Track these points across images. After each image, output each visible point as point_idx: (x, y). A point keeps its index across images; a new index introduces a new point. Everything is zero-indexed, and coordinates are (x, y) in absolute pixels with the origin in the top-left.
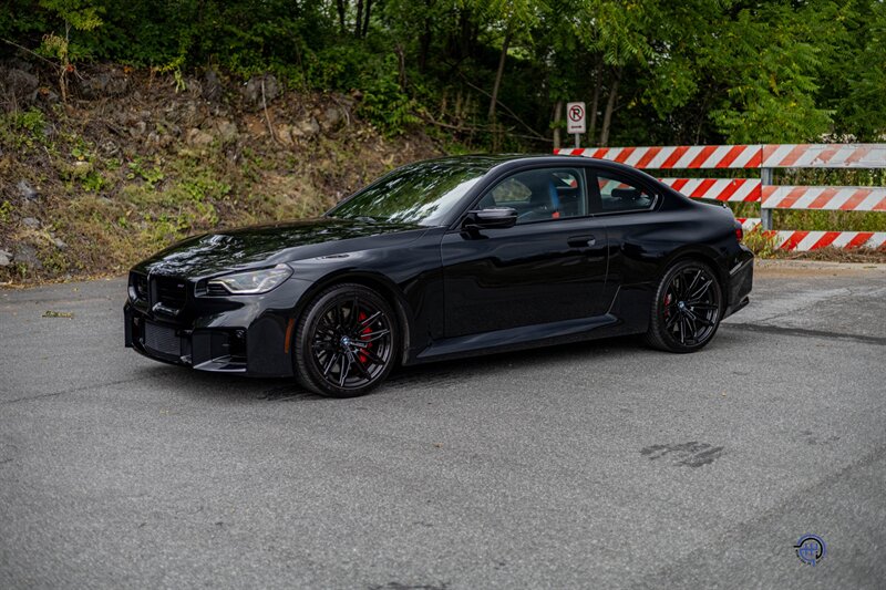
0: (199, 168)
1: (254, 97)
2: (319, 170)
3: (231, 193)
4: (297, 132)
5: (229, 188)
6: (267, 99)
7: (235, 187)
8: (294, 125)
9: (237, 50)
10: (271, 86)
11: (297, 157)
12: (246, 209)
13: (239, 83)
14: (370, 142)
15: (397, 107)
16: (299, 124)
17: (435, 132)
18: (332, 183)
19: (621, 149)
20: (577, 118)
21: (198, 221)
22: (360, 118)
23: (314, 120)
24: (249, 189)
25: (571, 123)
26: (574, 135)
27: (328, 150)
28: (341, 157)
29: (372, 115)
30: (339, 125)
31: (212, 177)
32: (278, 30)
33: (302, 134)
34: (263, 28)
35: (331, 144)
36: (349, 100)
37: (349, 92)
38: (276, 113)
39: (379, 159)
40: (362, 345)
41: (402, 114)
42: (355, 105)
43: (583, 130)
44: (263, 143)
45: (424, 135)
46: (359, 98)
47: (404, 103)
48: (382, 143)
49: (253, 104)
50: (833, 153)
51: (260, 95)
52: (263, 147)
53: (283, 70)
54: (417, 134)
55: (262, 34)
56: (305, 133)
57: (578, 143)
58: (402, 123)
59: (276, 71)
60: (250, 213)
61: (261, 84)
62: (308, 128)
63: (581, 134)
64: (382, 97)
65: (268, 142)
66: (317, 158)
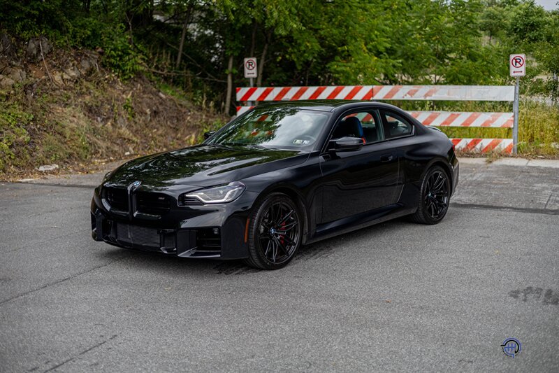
0: (9, 103)
1: (35, 52)
2: (85, 102)
3: (34, 120)
4: (65, 77)
5: (32, 116)
6: (44, 53)
7: (36, 116)
8: (63, 72)
9: (21, 19)
10: (45, 45)
11: (70, 93)
12: (45, 131)
13: (22, 43)
14: (112, 84)
15: (129, 60)
16: (66, 71)
17: (150, 76)
18: (93, 112)
19: (282, 88)
20: (251, 68)
21: (17, 140)
22: (104, 66)
23: (76, 69)
24: (45, 117)
25: (247, 71)
26: (249, 79)
27: (88, 88)
28: (97, 94)
29: (112, 65)
30: (91, 71)
31: (19, 109)
32: (48, 6)
33: (69, 78)
34: (38, 5)
35: (89, 85)
36: (94, 54)
37: (94, 48)
38: (50, 63)
39: (120, 94)
40: (282, 233)
41: (133, 64)
42: (99, 57)
43: (255, 75)
44: (45, 85)
45: (145, 79)
46: (101, 54)
47: (134, 57)
48: (120, 84)
49: (34, 57)
50: (416, 91)
51: (39, 51)
52: (46, 87)
53: (52, 34)
54: (140, 78)
55: (38, 9)
56: (72, 77)
57: (252, 84)
58: (133, 70)
59: (48, 34)
60: (48, 133)
61: (39, 44)
62: (73, 74)
63: (254, 78)
64: (120, 53)
65: (48, 84)
66: (81, 94)
